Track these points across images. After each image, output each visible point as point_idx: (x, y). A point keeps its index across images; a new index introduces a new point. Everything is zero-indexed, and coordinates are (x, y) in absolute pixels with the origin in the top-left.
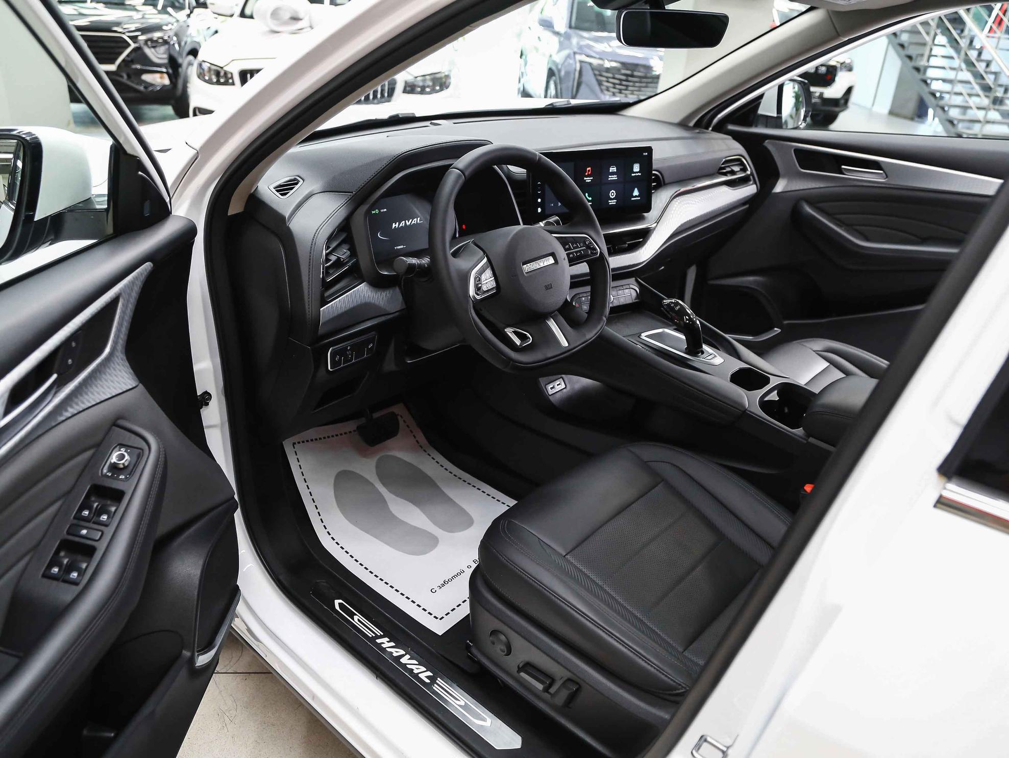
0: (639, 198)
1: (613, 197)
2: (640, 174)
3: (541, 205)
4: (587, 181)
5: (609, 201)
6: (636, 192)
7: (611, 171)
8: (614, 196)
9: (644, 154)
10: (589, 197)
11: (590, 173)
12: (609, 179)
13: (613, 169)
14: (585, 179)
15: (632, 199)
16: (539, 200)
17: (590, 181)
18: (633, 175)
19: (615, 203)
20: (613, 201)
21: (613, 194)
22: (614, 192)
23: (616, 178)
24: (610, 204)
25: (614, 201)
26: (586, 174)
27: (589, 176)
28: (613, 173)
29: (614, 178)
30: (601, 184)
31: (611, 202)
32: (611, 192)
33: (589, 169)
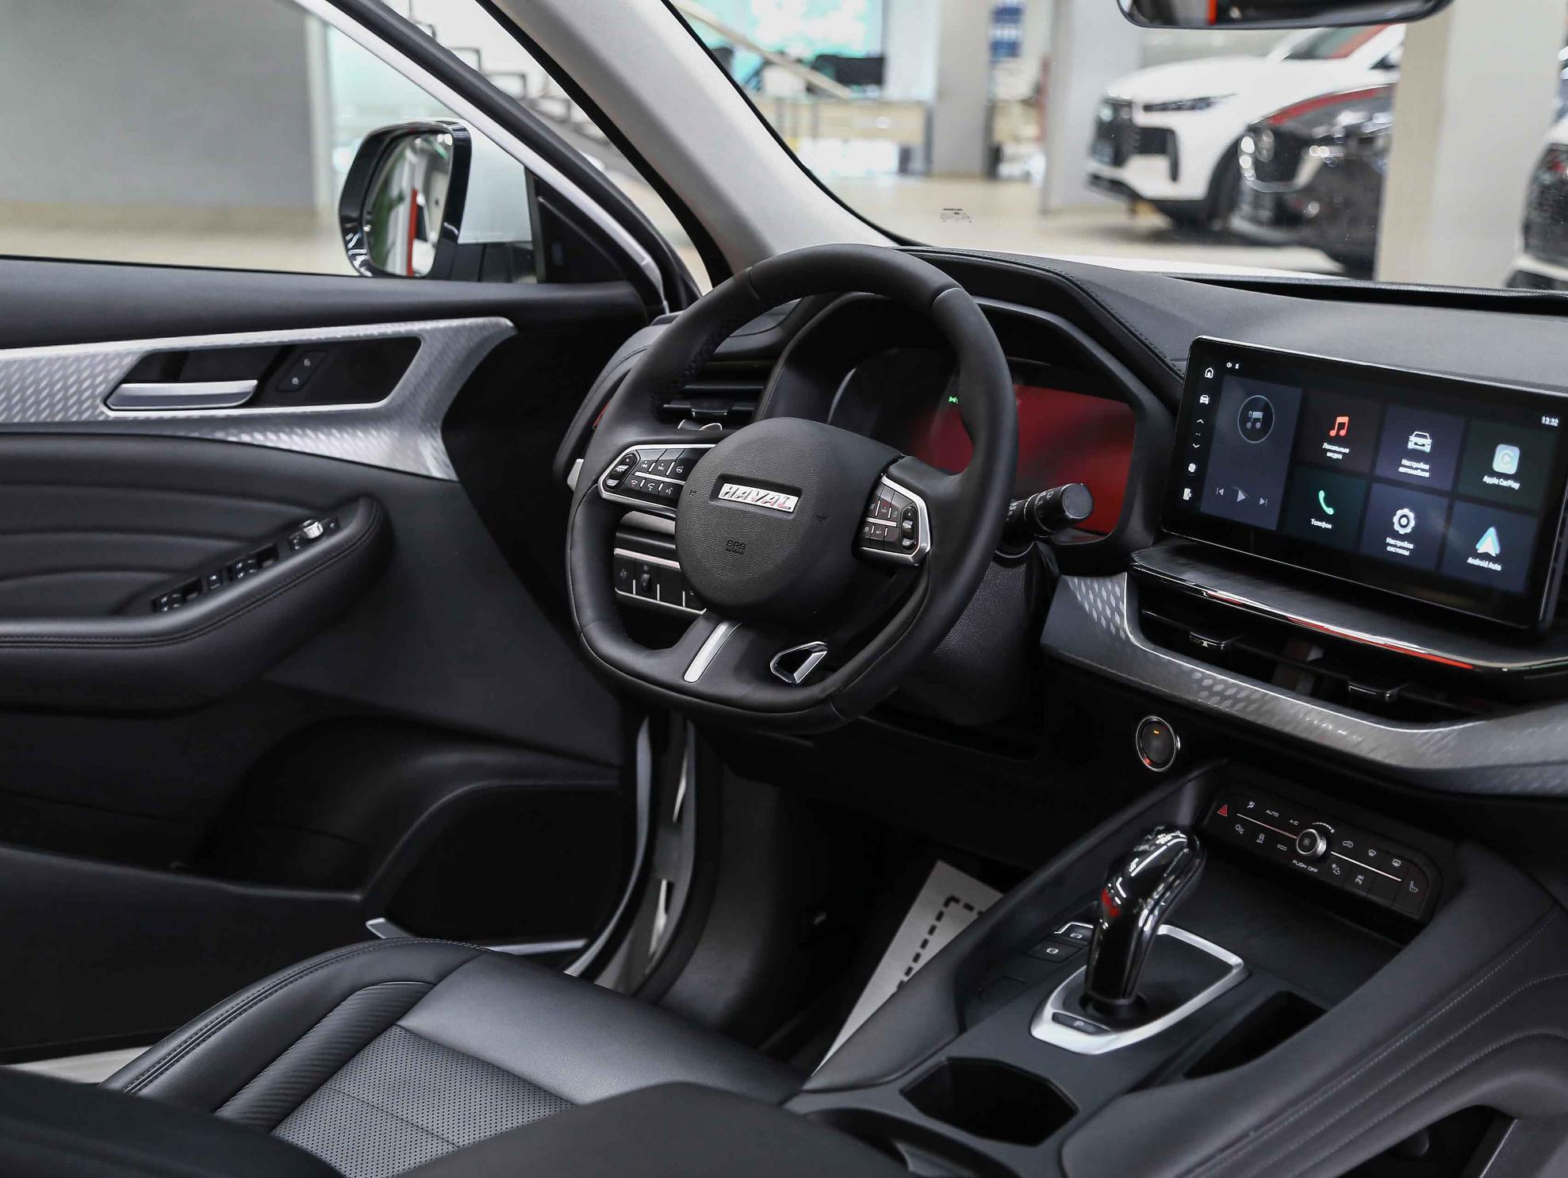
0: (1498, 567)
1: (1402, 531)
2: (1516, 486)
3: (1195, 483)
4: (1329, 454)
5: (1389, 540)
6: (1489, 543)
7: (1411, 446)
8: (1408, 530)
9: (1546, 420)
10: (1328, 506)
11: (1343, 433)
12: (1401, 470)
13: (1420, 441)
14: (1326, 446)
15: (1471, 561)
16: (1192, 468)
17: (1340, 457)
18: (1487, 480)
19: (1407, 553)
20: (1399, 543)
21: (1404, 520)
22: (1411, 515)
23: (1427, 475)
24: (1389, 549)
25: (1406, 544)
26: (1333, 433)
27: (1337, 441)
28: (1417, 456)
29: (1419, 470)
30: (1372, 478)
31: (1395, 546)
32: (1400, 513)
33: (1344, 419)
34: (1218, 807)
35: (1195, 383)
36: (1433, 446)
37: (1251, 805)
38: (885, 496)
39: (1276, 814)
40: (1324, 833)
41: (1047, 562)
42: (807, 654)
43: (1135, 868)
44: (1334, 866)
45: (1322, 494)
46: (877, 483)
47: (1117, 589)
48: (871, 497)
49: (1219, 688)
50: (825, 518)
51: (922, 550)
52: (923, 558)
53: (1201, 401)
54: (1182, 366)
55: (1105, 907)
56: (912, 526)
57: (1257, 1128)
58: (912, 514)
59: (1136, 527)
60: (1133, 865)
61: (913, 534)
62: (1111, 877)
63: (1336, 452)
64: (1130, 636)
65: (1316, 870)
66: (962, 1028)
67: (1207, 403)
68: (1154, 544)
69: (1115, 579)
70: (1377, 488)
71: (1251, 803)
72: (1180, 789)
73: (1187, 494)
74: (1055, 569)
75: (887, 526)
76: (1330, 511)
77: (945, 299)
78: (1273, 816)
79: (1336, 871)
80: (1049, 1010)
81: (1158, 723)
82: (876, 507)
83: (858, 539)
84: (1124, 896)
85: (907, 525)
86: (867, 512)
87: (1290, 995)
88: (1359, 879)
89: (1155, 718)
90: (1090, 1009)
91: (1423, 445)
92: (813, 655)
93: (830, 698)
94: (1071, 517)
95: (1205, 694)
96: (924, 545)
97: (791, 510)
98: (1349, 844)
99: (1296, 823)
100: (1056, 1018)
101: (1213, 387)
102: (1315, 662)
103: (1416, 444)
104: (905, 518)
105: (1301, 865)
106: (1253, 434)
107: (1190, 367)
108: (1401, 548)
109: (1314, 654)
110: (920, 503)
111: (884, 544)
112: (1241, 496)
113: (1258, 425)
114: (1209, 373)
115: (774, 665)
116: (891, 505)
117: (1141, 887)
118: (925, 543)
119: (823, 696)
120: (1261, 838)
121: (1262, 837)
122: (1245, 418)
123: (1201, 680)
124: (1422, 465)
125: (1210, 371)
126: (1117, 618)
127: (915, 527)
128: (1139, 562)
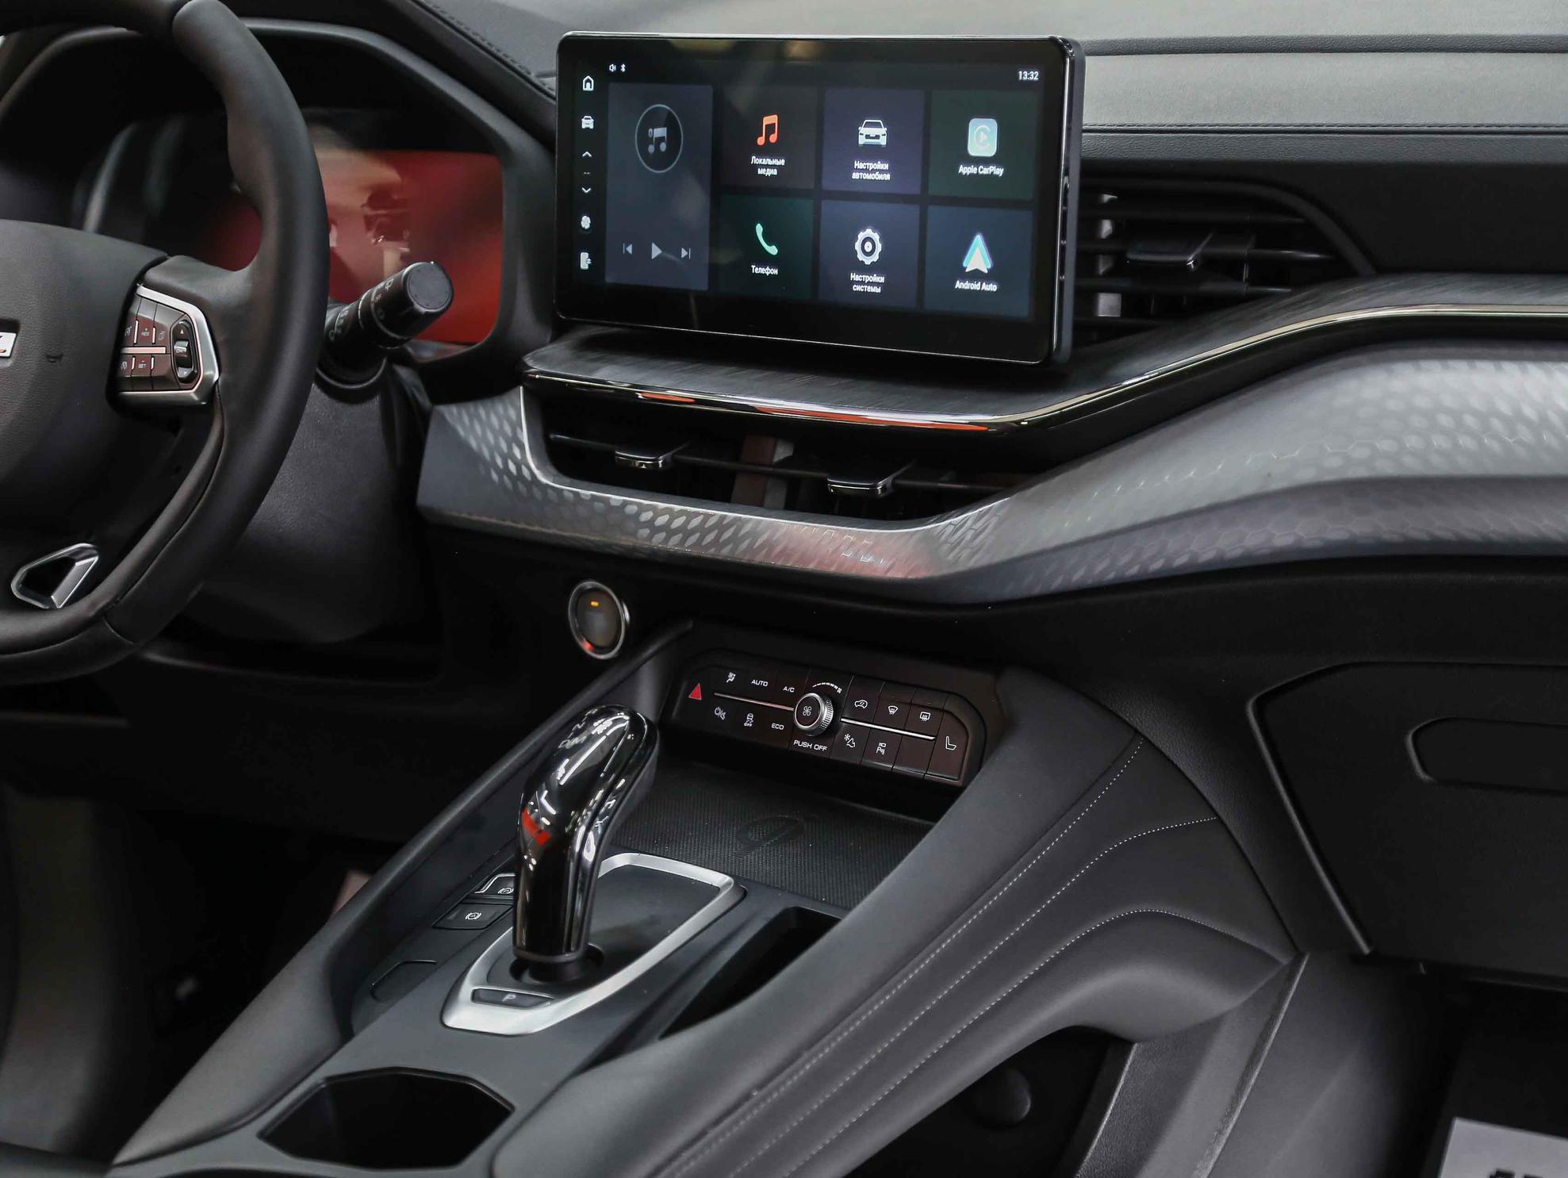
0: (993, 287)
1: (868, 261)
2: (999, 172)
3: (595, 242)
4: (761, 171)
5: (855, 277)
6: (978, 257)
7: (862, 140)
8: (875, 258)
9: (1024, 76)
10: (769, 244)
11: (773, 138)
12: (855, 176)
13: (873, 133)
14: (755, 160)
15: (959, 285)
16: (586, 222)
17: (775, 172)
18: (964, 170)
19: (878, 290)
20: (868, 278)
21: (868, 244)
22: (876, 237)
23: (887, 177)
24: (858, 288)
25: (876, 278)
26: (761, 141)
27: (768, 151)
28: (872, 153)
29: (876, 172)
30: (819, 195)
31: (862, 283)
32: (861, 236)
33: (771, 119)
34: (689, 691)
35: (571, 101)
36: (890, 135)
37: (731, 677)
38: (142, 311)
39: (765, 684)
40: (827, 694)
41: (412, 391)
42: (67, 563)
43: (563, 774)
44: (847, 737)
45: (759, 229)
46: (131, 296)
47: (512, 413)
48: (125, 317)
49: (661, 520)
50: (59, 357)
51: (207, 380)
52: (210, 392)
53: (584, 126)
54: (551, 83)
55: (528, 834)
56: (188, 348)
57: (760, 1086)
58: (185, 331)
59: (525, 319)
60: (561, 770)
61: (190, 359)
62: (531, 790)
63: (768, 167)
64: (537, 472)
65: (825, 748)
66: (345, 1032)
67: (592, 127)
68: (554, 340)
69: (506, 397)
70: (827, 206)
71: (731, 675)
72: (633, 673)
73: (585, 261)
74: (424, 400)
75: (152, 355)
76: (773, 250)
77: (187, 16)
78: (761, 687)
79: (851, 743)
80: (467, 988)
81: (595, 590)
82: (134, 331)
83: (115, 382)
84: (553, 812)
85: (181, 348)
86: (121, 341)
87: (800, 912)
88: (881, 748)
89: (589, 584)
90: (527, 978)
91: (877, 137)
92: (78, 564)
93: (104, 614)
94: (423, 310)
95: (645, 532)
96: (208, 373)
97: (7, 354)
98: (862, 704)
99: (792, 690)
100: (476, 997)
101: (596, 104)
102: (783, 463)
103: (868, 137)
104: (177, 338)
105: (805, 745)
106: (660, 160)
107: (560, 82)
108: (868, 284)
109: (782, 452)
110: (195, 313)
111: (152, 382)
112: (656, 251)
113: (663, 147)
114: (588, 84)
115: (18, 584)
116: (154, 324)
117: (574, 797)
118: (211, 371)
119: (92, 613)
120: (749, 720)
121: (750, 717)
122: (645, 140)
123: (638, 514)
124: (880, 166)
125: (588, 81)
126: (517, 452)
127: (192, 349)
128: (535, 366)
